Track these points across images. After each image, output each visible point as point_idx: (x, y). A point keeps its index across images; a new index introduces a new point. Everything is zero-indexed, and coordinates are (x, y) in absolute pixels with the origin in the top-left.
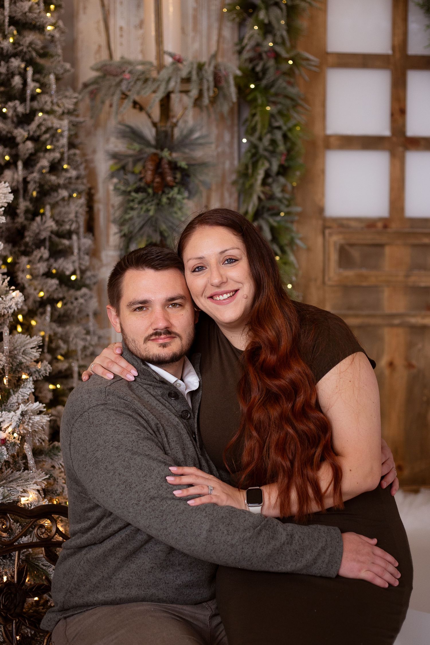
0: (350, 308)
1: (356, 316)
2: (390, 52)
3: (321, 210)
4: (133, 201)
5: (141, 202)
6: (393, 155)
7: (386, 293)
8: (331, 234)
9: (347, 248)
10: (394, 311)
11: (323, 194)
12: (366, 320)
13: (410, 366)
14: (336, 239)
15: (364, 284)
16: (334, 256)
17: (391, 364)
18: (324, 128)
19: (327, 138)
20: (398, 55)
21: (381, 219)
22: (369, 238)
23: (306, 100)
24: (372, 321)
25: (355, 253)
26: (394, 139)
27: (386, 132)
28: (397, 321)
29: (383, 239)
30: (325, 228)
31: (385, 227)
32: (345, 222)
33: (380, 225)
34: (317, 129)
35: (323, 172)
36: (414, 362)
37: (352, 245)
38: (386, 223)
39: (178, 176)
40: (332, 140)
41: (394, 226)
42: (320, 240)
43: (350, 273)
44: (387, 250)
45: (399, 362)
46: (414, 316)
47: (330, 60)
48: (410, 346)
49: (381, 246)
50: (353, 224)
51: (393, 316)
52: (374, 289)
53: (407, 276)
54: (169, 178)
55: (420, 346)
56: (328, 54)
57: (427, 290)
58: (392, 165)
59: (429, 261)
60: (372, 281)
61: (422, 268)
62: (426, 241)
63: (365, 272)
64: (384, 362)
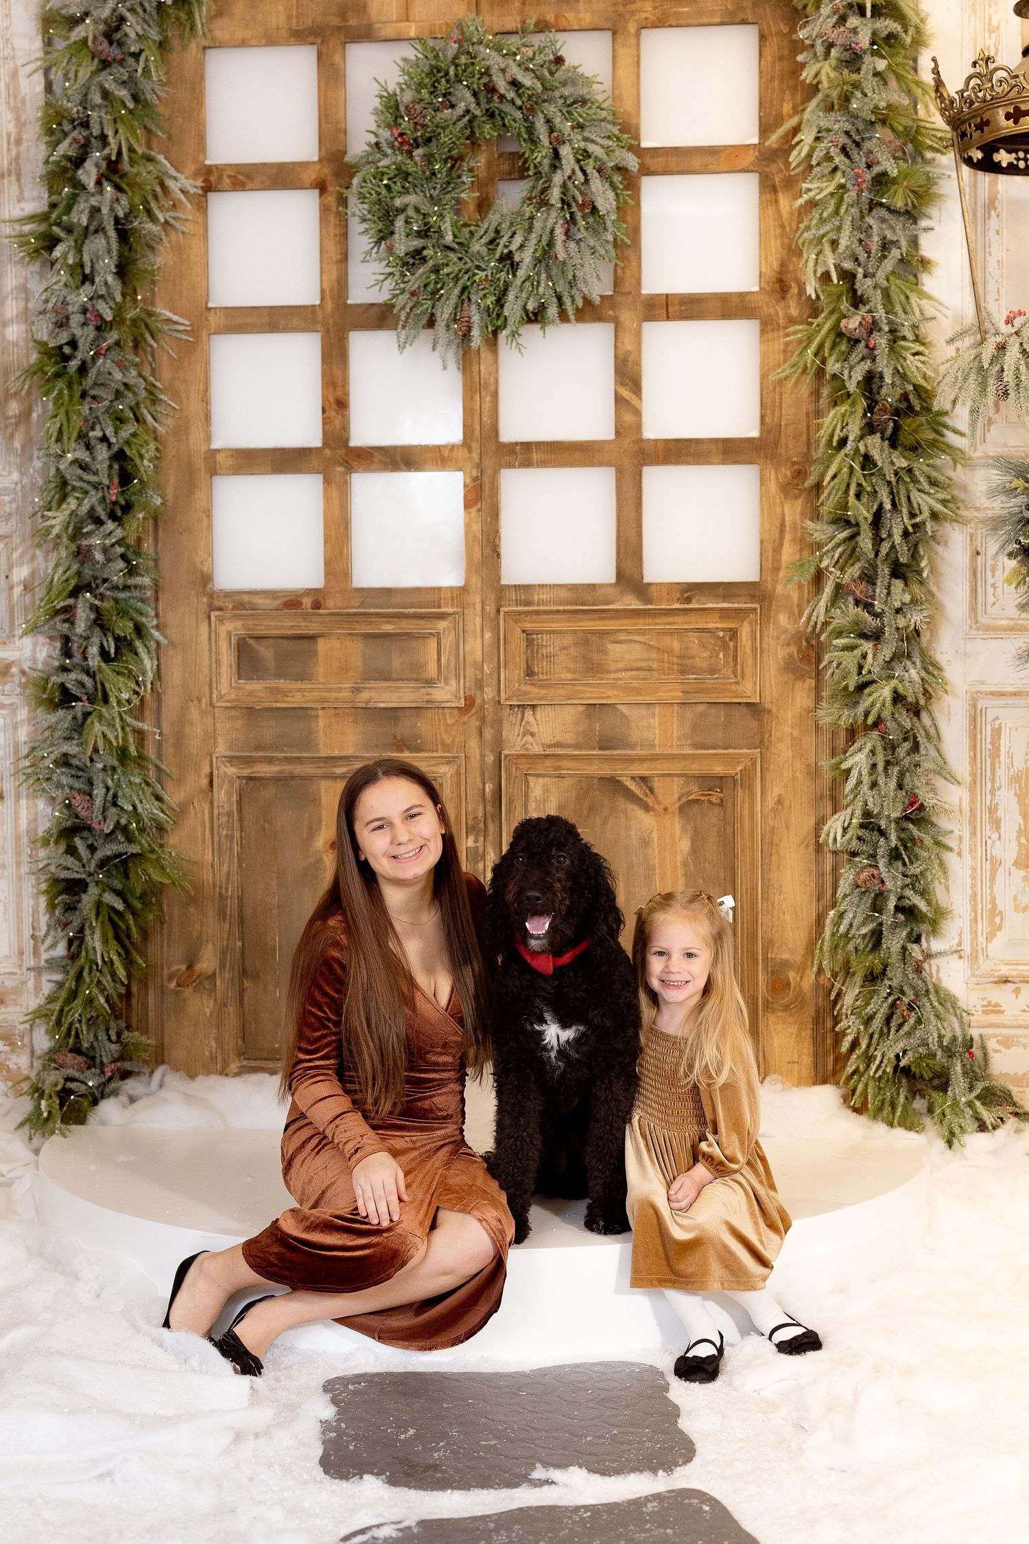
0: (258, 747)
1: (270, 761)
2: (318, 302)
3: (206, 579)
6: (327, 481)
7: (322, 722)
8: (221, 621)
9: (251, 642)
10: (337, 752)
11: (210, 554)
12: (287, 768)
14: (230, 628)
15: (282, 705)
16: (227, 658)
18: (208, 438)
19: (214, 454)
20: (330, 307)
21: (310, 592)
22: (288, 624)
23: (170, 389)
24: (298, 769)
25: (266, 652)
26: (328, 452)
27: (317, 442)
28: (337, 769)
29: (313, 628)
30: (212, 608)
31: (317, 605)
32: (246, 598)
33: (307, 602)
34: (196, 441)
35: (208, 513)
37: (259, 638)
38: (317, 599)
40: (220, 458)
41: (331, 604)
42: (204, 629)
43: (258, 687)
44: (321, 645)
47: (213, 320)
49: (312, 638)
50: (259, 601)
51: (332, 760)
52: (302, 713)
53: (356, 690)
56: (209, 309)
57: (393, 714)
58: (327, 498)
59: (397, 662)
60: (296, 700)
61: (385, 676)
62: (388, 628)
63: (282, 683)
64: (321, 841)
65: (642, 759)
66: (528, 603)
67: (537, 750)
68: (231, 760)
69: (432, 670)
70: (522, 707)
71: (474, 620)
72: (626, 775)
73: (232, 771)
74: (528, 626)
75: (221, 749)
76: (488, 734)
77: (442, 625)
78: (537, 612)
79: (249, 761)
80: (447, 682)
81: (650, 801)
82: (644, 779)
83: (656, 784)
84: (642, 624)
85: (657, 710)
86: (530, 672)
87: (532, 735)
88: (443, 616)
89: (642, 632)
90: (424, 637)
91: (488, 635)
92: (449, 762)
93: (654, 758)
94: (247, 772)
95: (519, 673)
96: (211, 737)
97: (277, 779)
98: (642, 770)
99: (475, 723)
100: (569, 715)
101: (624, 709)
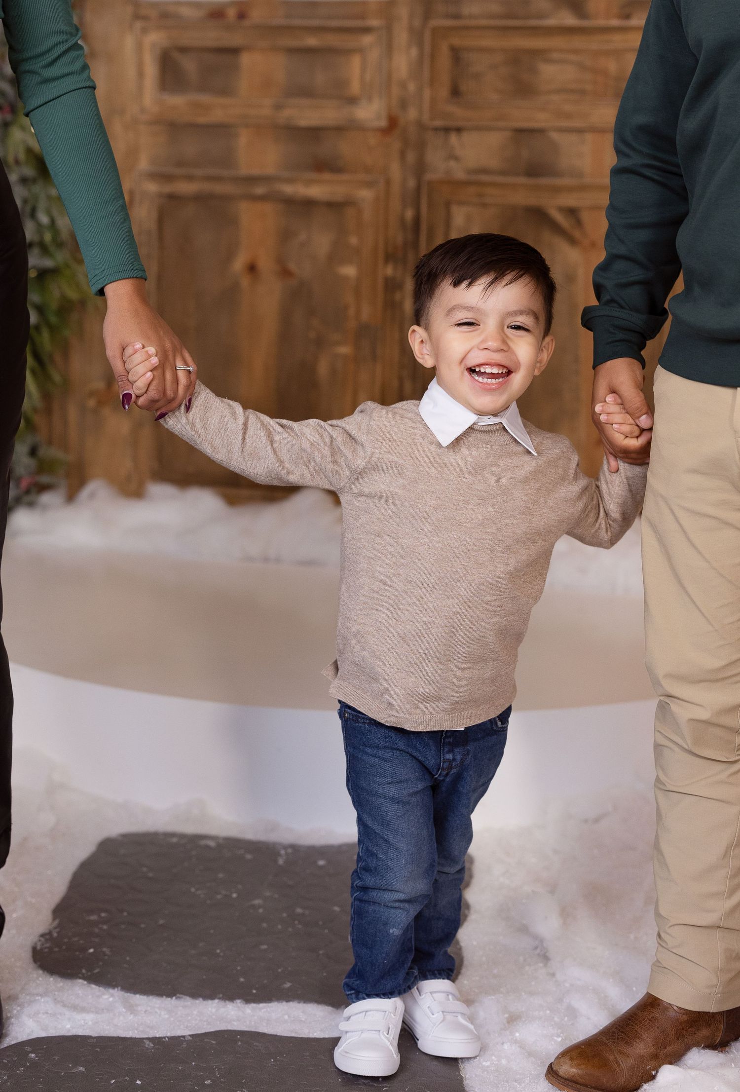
0: (180, 164)
1: (190, 178)
7: (243, 139)
8: (145, 31)
9: (176, 55)
10: (255, 172)
12: (208, 187)
13: (285, 273)
14: (155, 38)
15: (202, 120)
16: (151, 70)
17: (252, 268)
21: (234, 3)
22: (212, 36)
24: (219, 188)
25: (189, 65)
28: (260, 190)
29: (234, 39)
30: (136, 17)
31: (241, 16)
33: (230, 12)
36: (292, 266)
37: (183, 50)
38: (240, 11)
41: (257, 15)
42: (130, 43)
43: (177, 101)
44: (246, 59)
45: (266, 264)
46: (290, 181)
48: (285, 236)
49: (235, 51)
50: (185, 11)
51: (252, 180)
52: (224, 130)
53: (278, 107)
55: (303, 236)
57: (314, 133)
59: (319, 79)
60: (217, 116)
61: (306, 92)
62: (312, 41)
63: (205, 98)
64: (239, 264)
65: (570, 189)
66: (457, 17)
67: (460, 175)
68: (155, 176)
69: (355, 87)
70: (447, 130)
71: (402, 36)
72: (553, 206)
73: (152, 187)
74: (456, 41)
75: (143, 165)
76: (411, 157)
77: (367, 40)
78: (466, 28)
79: (170, 178)
80: (370, 99)
81: (577, 234)
82: (572, 212)
83: (585, 216)
84: (578, 42)
85: (589, 137)
86: (455, 92)
87: (456, 158)
88: (367, 30)
89: (576, 51)
90: (348, 52)
91: (414, 52)
92: (369, 185)
93: (583, 188)
94: (168, 189)
95: (444, 92)
96: (134, 152)
97: (199, 198)
98: (570, 201)
99: (396, 145)
100: (495, 139)
101: (554, 136)
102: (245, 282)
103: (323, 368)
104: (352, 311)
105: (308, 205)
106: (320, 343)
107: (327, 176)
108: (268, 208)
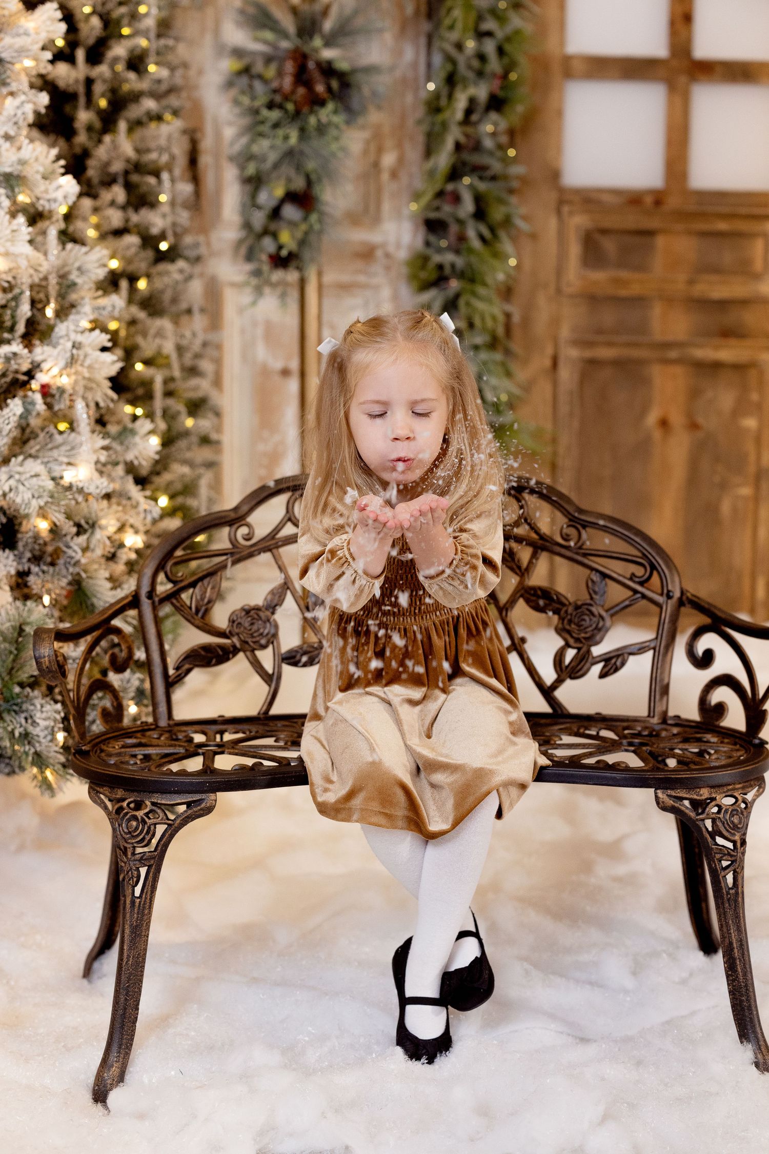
0: (600, 332)
1: (610, 344)
3: (555, 175)
4: (262, 122)
5: (276, 126)
6: (672, 88)
7: (657, 311)
8: (571, 213)
9: (597, 235)
10: (670, 338)
11: (559, 149)
12: (627, 352)
13: (694, 426)
14: (579, 221)
15: (623, 293)
16: (575, 250)
17: (664, 423)
18: (562, 42)
19: (567, 60)
21: (651, 192)
22: (632, 220)
24: (636, 353)
25: (609, 245)
26: (673, 63)
27: (662, 51)
28: (673, 354)
29: (654, 223)
30: (561, 202)
31: (658, 203)
32: (594, 196)
33: (649, 200)
34: (551, 45)
35: (560, 113)
36: (700, 420)
37: (604, 232)
38: (658, 198)
39: (335, 84)
40: (575, 64)
41: (673, 202)
42: (553, 223)
43: (599, 276)
44: (660, 241)
45: (677, 419)
46: (700, 346)
48: (694, 394)
49: (649, 233)
50: (606, 198)
51: (667, 346)
52: (639, 301)
53: (691, 282)
54: (320, 88)
55: (709, 394)
57: (723, 305)
58: (670, 105)
59: (727, 258)
60: (635, 289)
61: (715, 270)
62: (722, 226)
63: (624, 274)
64: (652, 418)
68: (576, 342)
69: (759, 265)
73: (575, 353)
75: (565, 332)
79: (589, 344)
90: (751, 236)
94: (588, 354)
96: (555, 322)
97: (619, 364)
102: (657, 435)
103: (726, 507)
104: (752, 458)
105: (716, 366)
106: (724, 486)
107: (733, 342)
108: (678, 370)
